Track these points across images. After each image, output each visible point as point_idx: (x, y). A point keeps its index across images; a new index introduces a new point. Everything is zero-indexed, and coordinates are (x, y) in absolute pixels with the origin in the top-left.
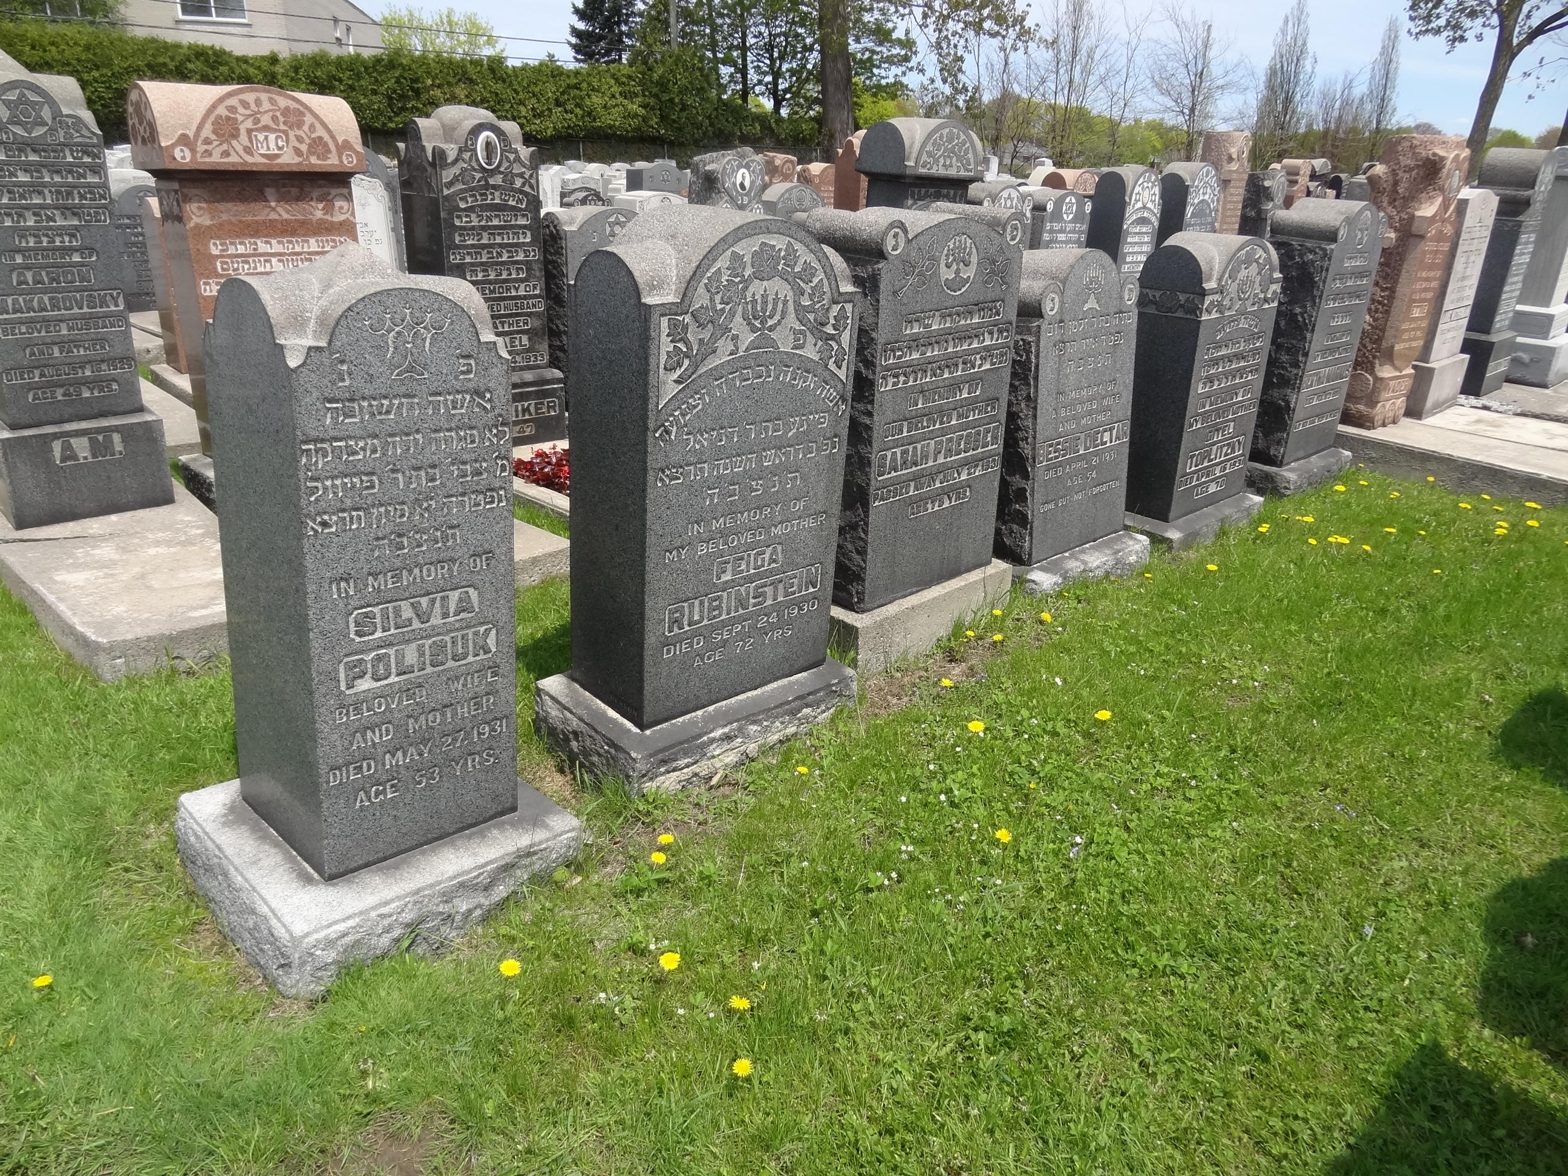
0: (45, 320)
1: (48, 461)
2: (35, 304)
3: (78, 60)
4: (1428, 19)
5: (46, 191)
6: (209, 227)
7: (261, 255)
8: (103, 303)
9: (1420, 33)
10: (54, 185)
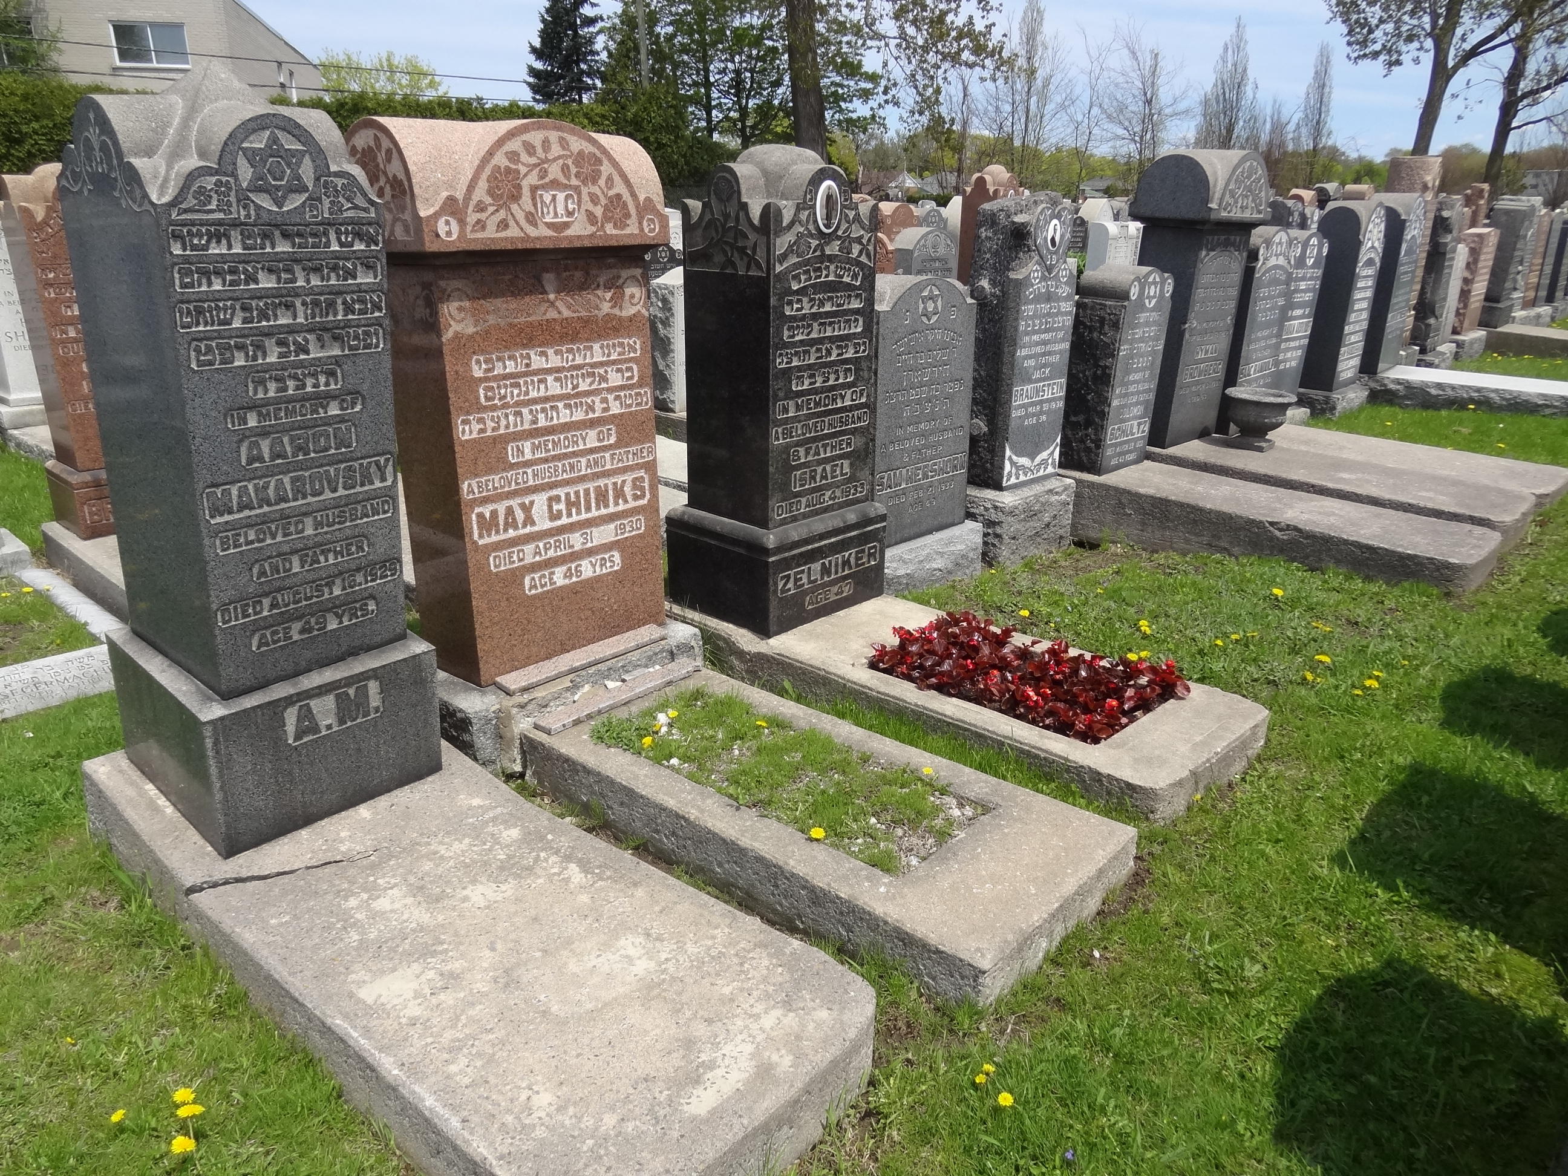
0: (284, 516)
1: (278, 740)
2: (271, 491)
4: (1364, 44)
5: (298, 304)
6: (471, 337)
7: (536, 373)
8: (367, 479)
9: (1358, 57)
10: (311, 291)
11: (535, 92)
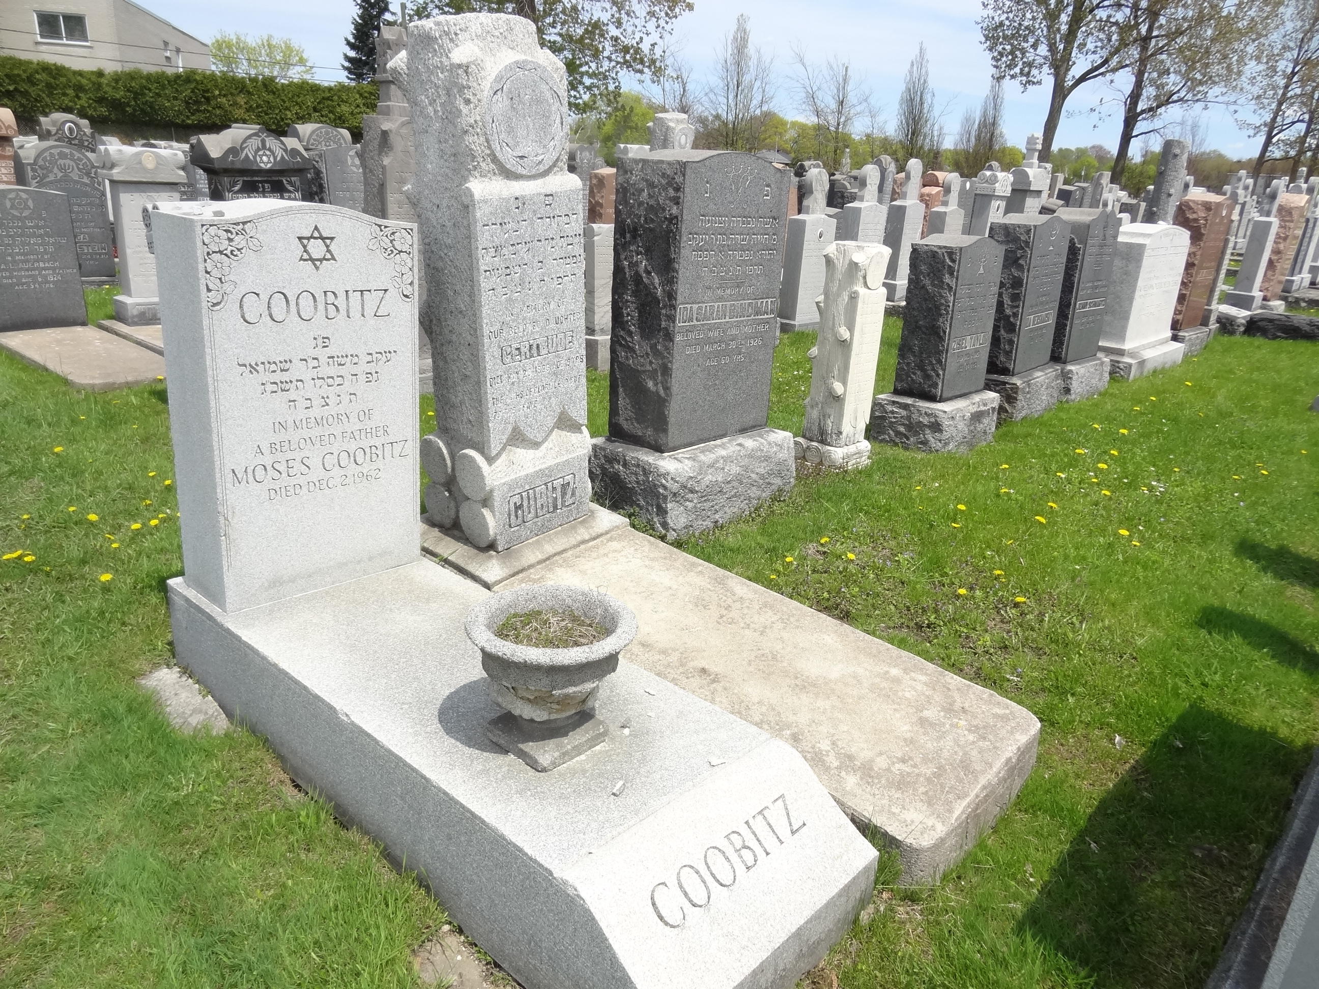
11: (350, 73)
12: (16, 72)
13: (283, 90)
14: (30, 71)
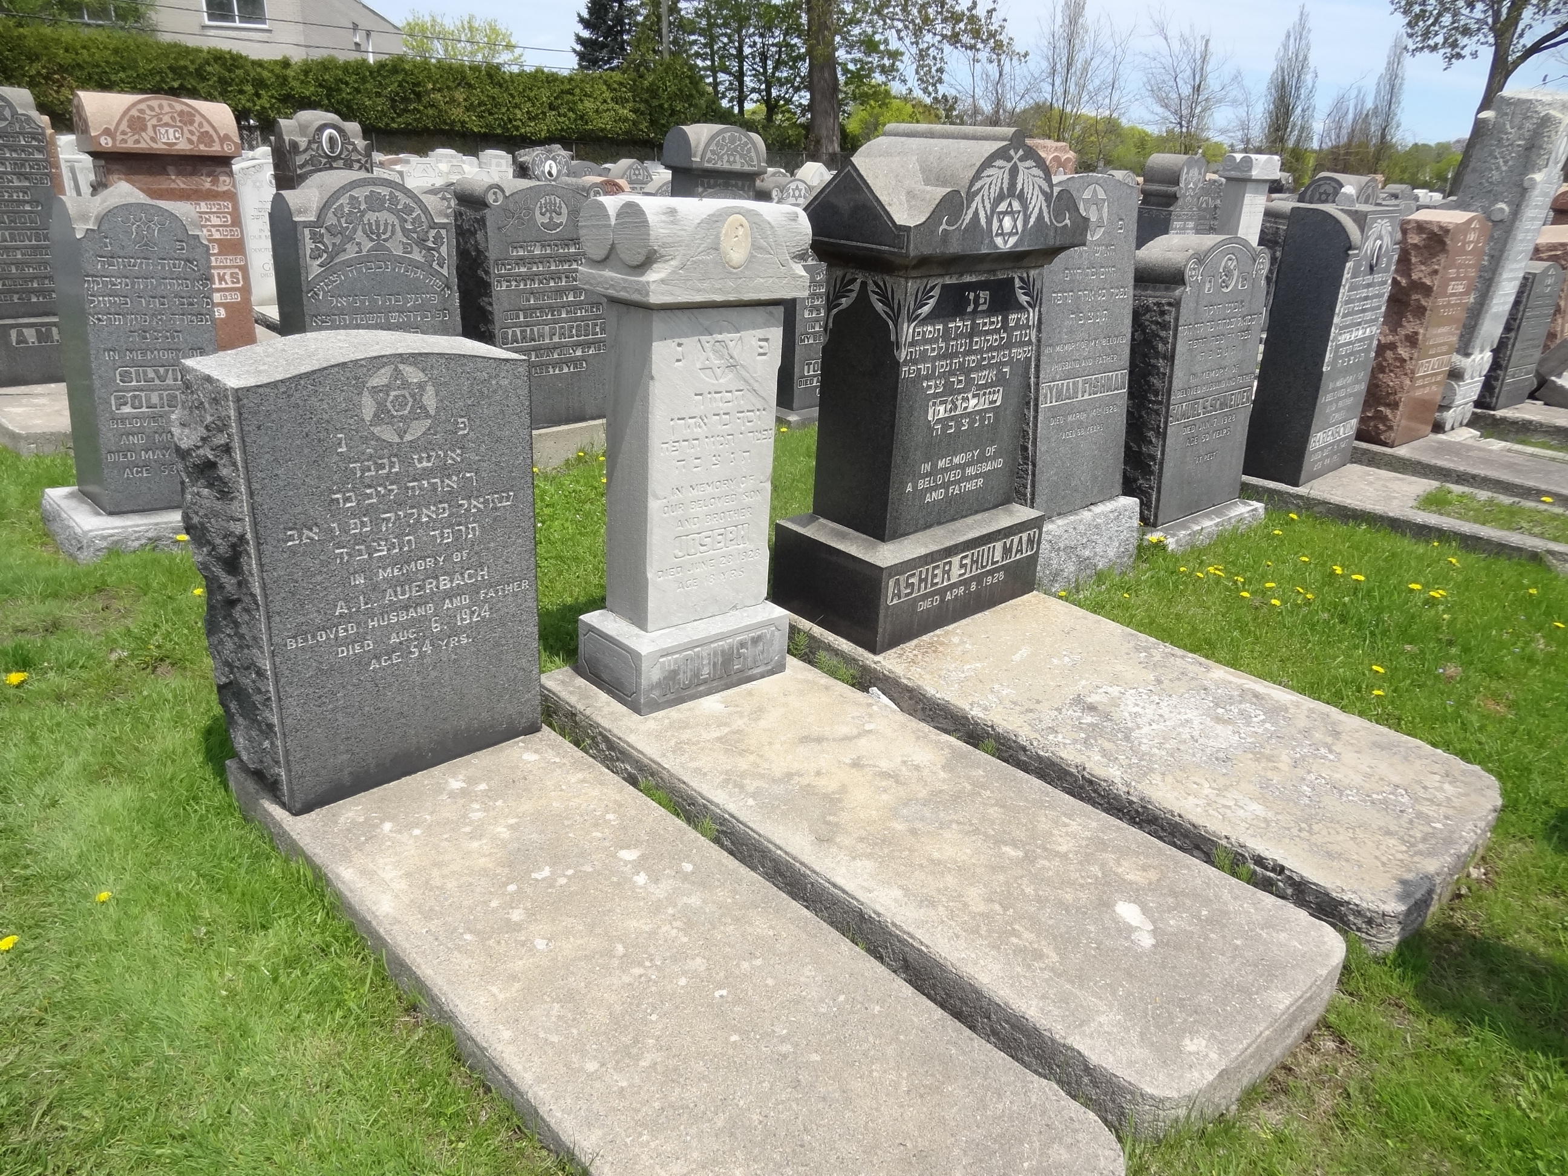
0: (6, 248)
1: (8, 343)
3: (107, 62)
4: (1426, 35)
5: (7, 163)
9: (1416, 49)
10: (13, 159)
11: (582, 58)
12: (182, 63)
13: (513, 82)
14: (198, 62)
